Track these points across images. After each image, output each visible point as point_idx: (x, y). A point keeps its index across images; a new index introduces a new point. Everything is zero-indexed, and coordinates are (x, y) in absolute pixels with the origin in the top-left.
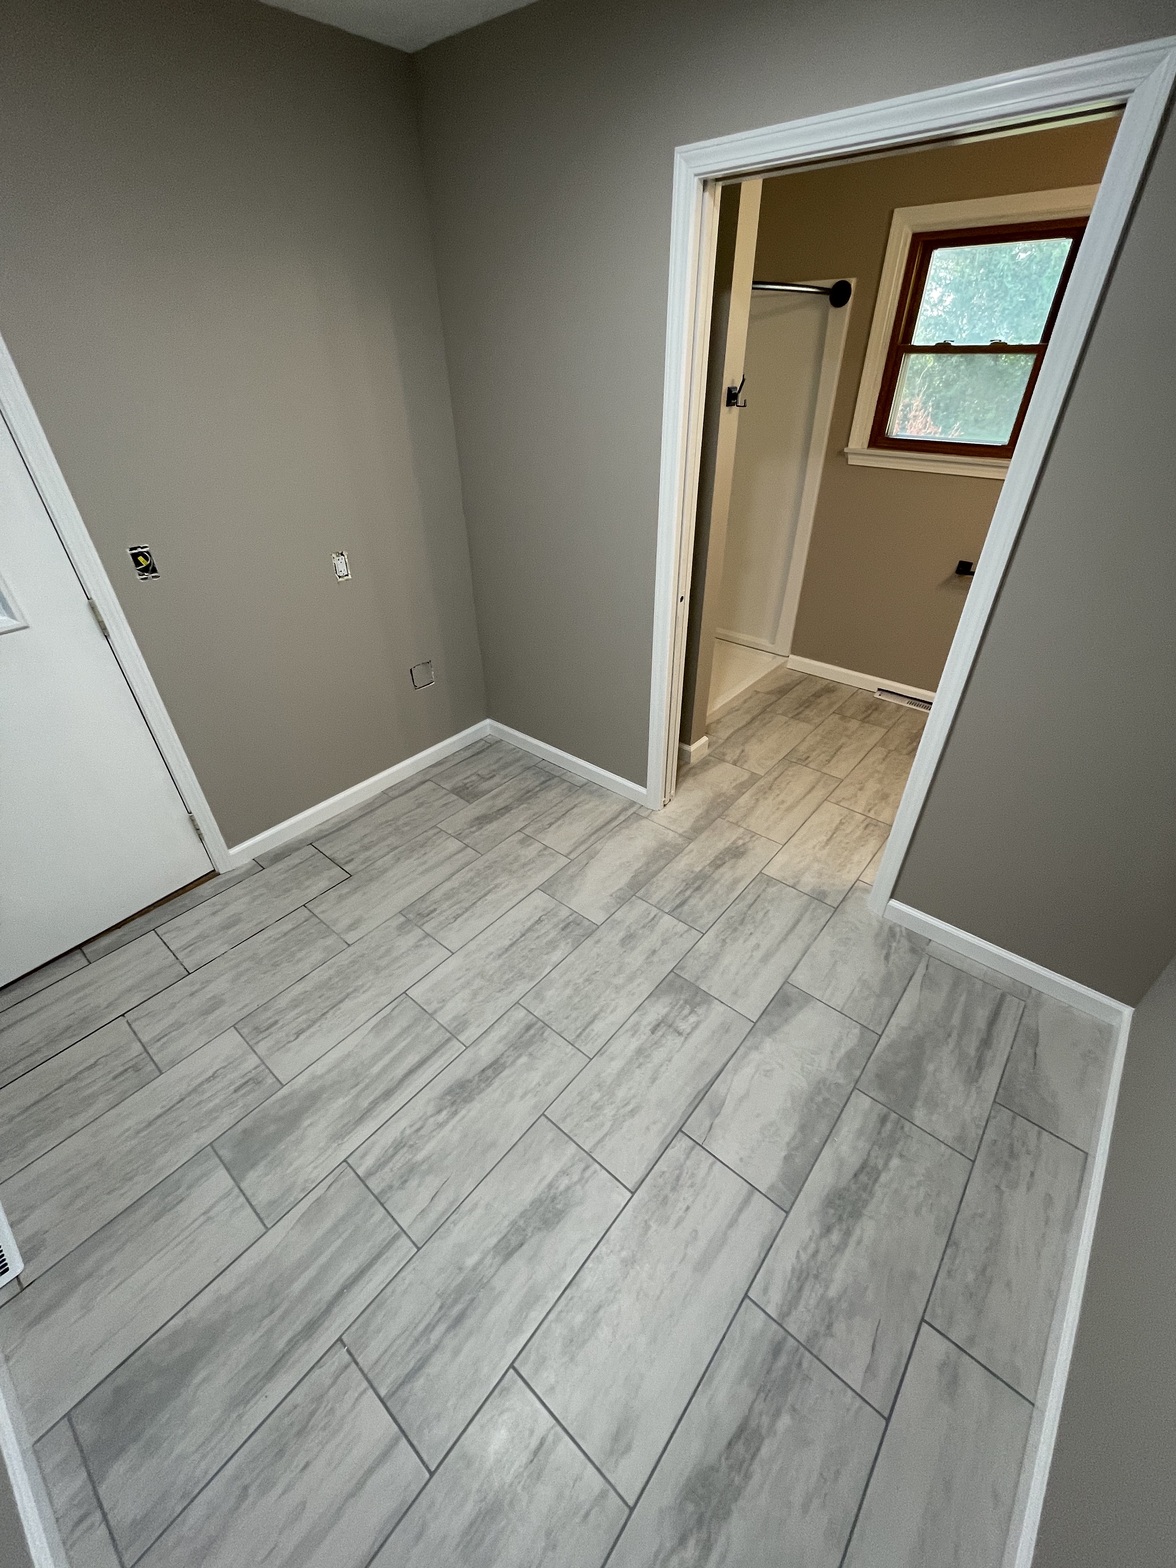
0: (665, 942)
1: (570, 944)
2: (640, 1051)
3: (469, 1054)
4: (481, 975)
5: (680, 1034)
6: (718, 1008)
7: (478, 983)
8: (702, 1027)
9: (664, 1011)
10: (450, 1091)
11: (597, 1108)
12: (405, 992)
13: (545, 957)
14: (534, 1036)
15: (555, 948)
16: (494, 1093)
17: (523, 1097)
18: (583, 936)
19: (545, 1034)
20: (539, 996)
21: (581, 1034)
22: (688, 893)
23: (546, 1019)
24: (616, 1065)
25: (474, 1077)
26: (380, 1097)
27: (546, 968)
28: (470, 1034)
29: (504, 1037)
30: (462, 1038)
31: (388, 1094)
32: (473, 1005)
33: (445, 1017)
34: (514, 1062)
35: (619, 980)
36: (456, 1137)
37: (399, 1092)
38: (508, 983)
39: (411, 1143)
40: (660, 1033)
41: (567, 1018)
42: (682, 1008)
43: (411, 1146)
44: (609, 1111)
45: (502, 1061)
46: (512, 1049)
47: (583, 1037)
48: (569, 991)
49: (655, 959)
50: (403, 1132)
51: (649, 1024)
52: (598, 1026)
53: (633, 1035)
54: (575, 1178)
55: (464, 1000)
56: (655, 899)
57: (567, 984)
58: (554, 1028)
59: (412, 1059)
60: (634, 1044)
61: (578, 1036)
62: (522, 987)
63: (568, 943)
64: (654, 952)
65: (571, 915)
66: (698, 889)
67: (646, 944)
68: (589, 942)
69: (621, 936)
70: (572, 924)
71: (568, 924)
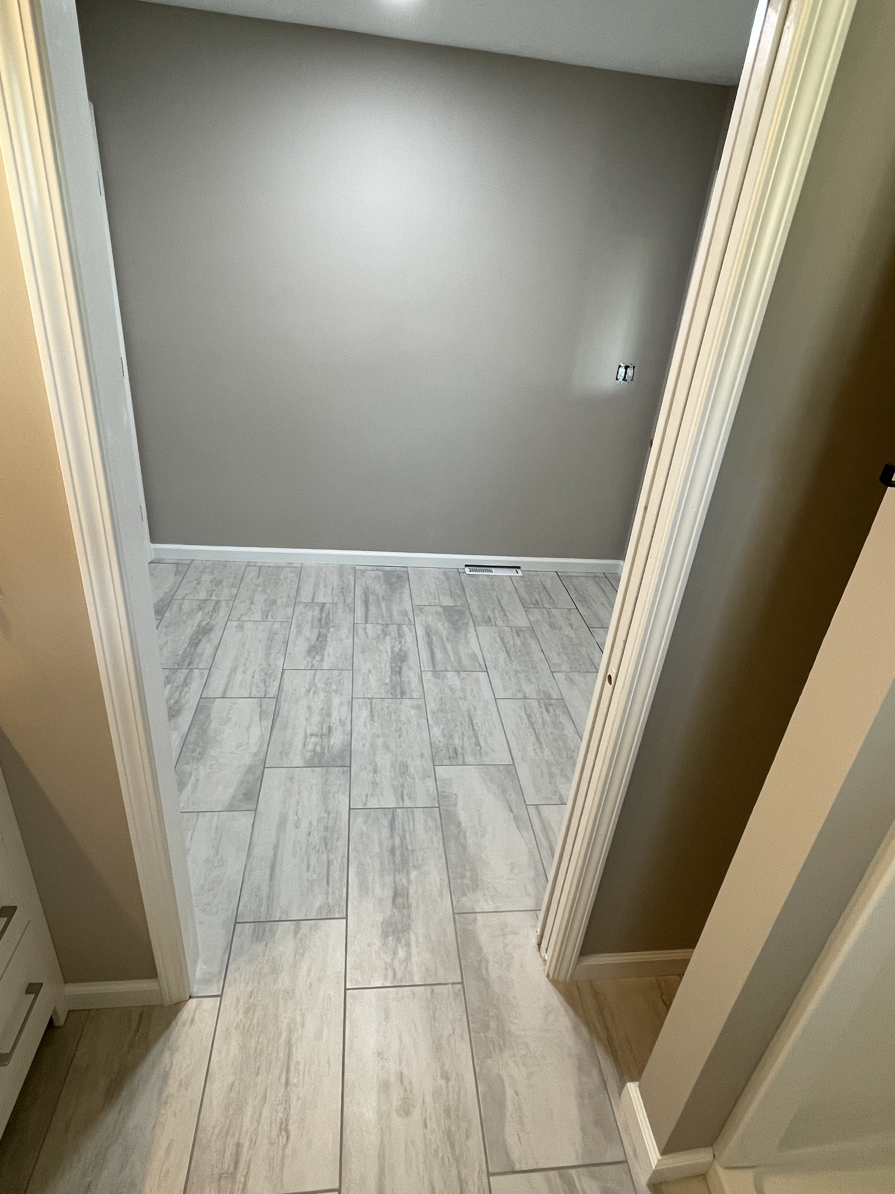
0: (375, 784)
1: (438, 743)
2: (329, 715)
3: (417, 669)
4: (464, 699)
5: (311, 735)
6: (298, 761)
7: (459, 695)
8: (300, 746)
9: (332, 741)
12: (487, 672)
13: (442, 727)
15: (444, 735)
16: (385, 665)
17: (370, 670)
18: (436, 753)
19: (390, 694)
20: (417, 708)
21: (371, 705)
22: (397, 840)
23: (399, 701)
24: (336, 702)
25: (402, 665)
26: (431, 641)
27: (433, 722)
28: (428, 676)
29: (409, 683)
30: (430, 674)
32: (445, 685)
33: (451, 675)
34: (391, 677)
35: (380, 741)
36: (382, 648)
37: (426, 646)
38: (443, 704)
39: (397, 638)
40: (325, 728)
41: (388, 707)
44: (321, 685)
45: (397, 676)
46: (399, 681)
47: (368, 704)
48: (404, 719)
49: (370, 768)
50: (405, 639)
51: (336, 729)
52: (365, 712)
53: (340, 719)
56: (419, 814)
57: (409, 721)
58: (389, 699)
60: (335, 715)
61: (371, 703)
62: (432, 705)
63: (440, 742)
64: (375, 771)
65: (464, 761)
66: (392, 852)
67: (386, 775)
68: (427, 752)
69: (412, 770)
70: (455, 756)
71: (456, 754)
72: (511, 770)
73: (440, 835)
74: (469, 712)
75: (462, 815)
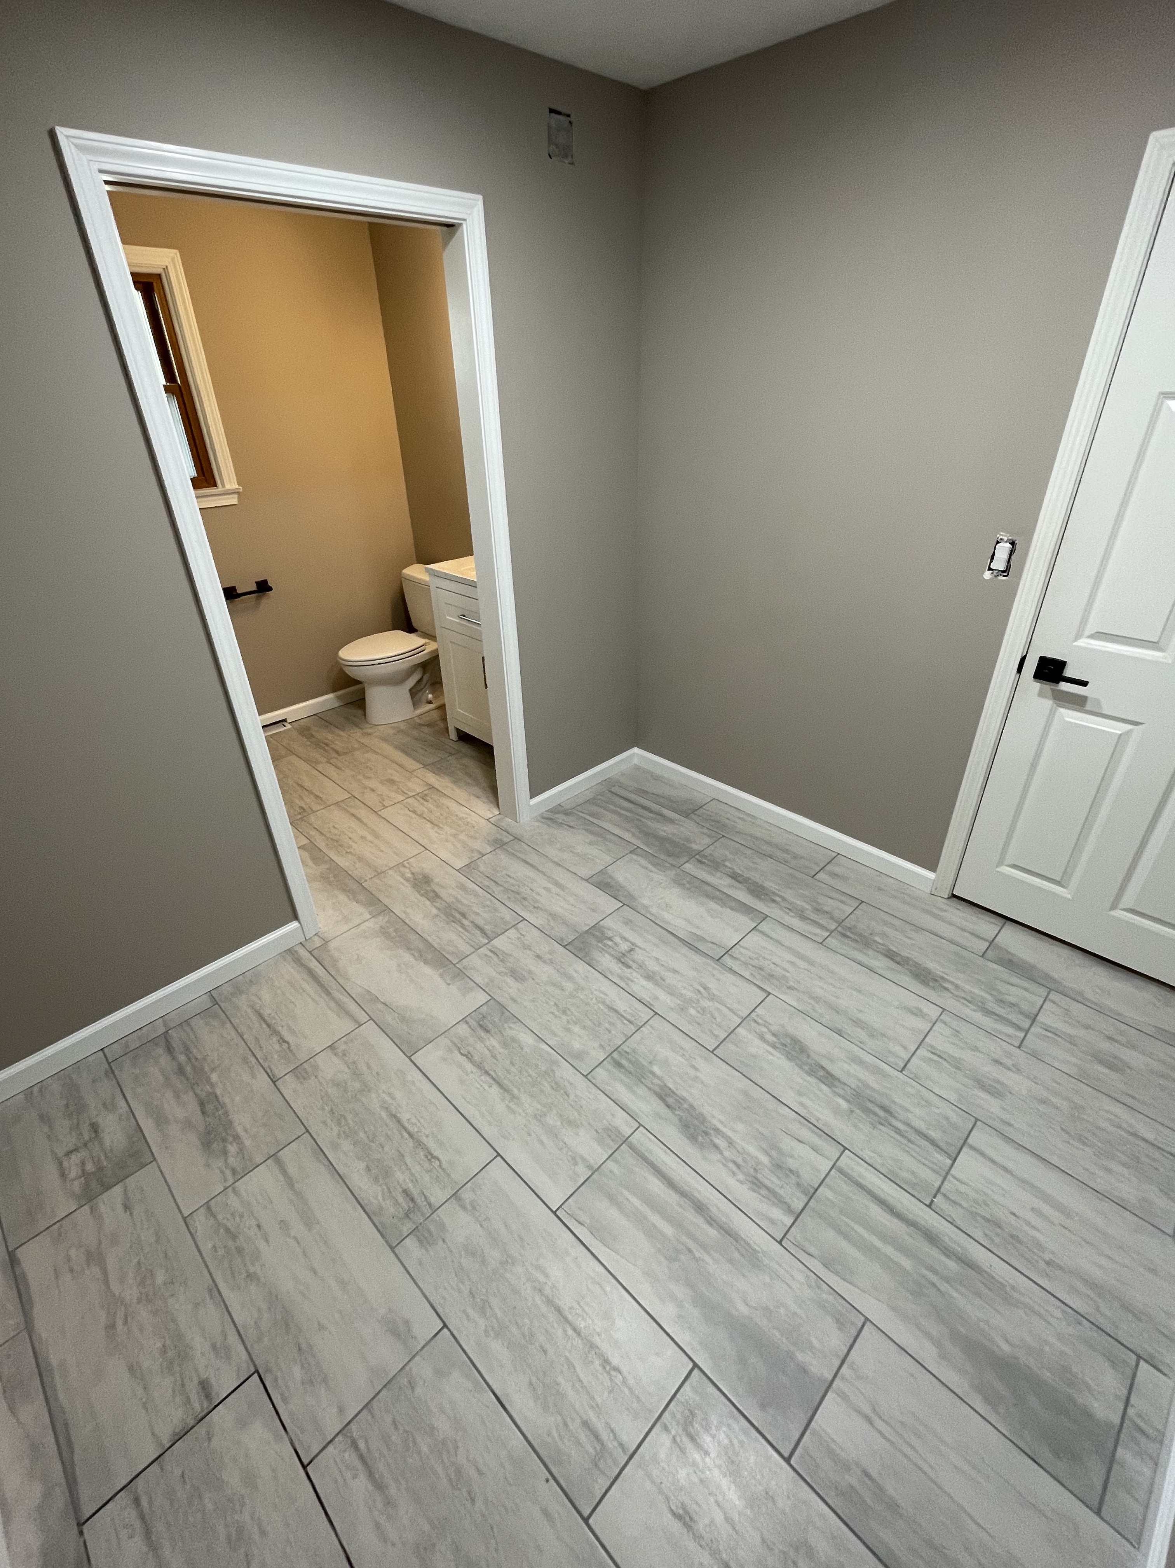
0: (528, 947)
1: (512, 1025)
2: (649, 978)
3: (649, 1123)
4: (539, 1117)
5: (632, 950)
6: (608, 922)
7: (552, 1120)
8: (626, 935)
9: (608, 957)
10: (693, 1138)
11: (703, 1011)
12: (555, 1213)
13: (526, 1049)
14: (630, 1061)
15: (514, 1040)
16: (693, 1095)
17: (696, 1069)
18: (501, 1012)
19: (628, 1050)
20: (580, 1056)
21: (628, 1021)
22: (466, 922)
23: (609, 1049)
24: (662, 995)
25: (676, 1115)
26: (704, 1217)
27: (542, 1049)
28: (623, 1123)
29: (630, 1088)
30: (628, 1132)
31: (700, 1207)
32: (584, 1122)
33: (597, 1153)
34: (658, 1078)
35: (568, 986)
36: (740, 1126)
37: (696, 1194)
38: (557, 1086)
39: (752, 1171)
40: (631, 963)
41: (610, 1031)
42: (605, 945)
43: (756, 1170)
44: (706, 1003)
45: (657, 1089)
46: (643, 1080)
47: (633, 1019)
48: (576, 1029)
49: (546, 957)
50: (741, 1182)
51: (621, 969)
52: (621, 1006)
53: (632, 981)
54: (764, 1029)
55: (577, 1134)
56: (468, 950)
57: (568, 1030)
58: (620, 1043)
59: (655, 1186)
60: (641, 981)
61: (631, 1022)
62: (565, 1072)
63: (510, 1028)
64: (538, 957)
65: (467, 1023)
66: (463, 915)
67: (527, 961)
68: (513, 1008)
69: (510, 981)
70: (481, 1023)
71: (481, 1026)
72: (409, 1051)
73: (436, 946)
74: (513, 1097)
75: (428, 970)
